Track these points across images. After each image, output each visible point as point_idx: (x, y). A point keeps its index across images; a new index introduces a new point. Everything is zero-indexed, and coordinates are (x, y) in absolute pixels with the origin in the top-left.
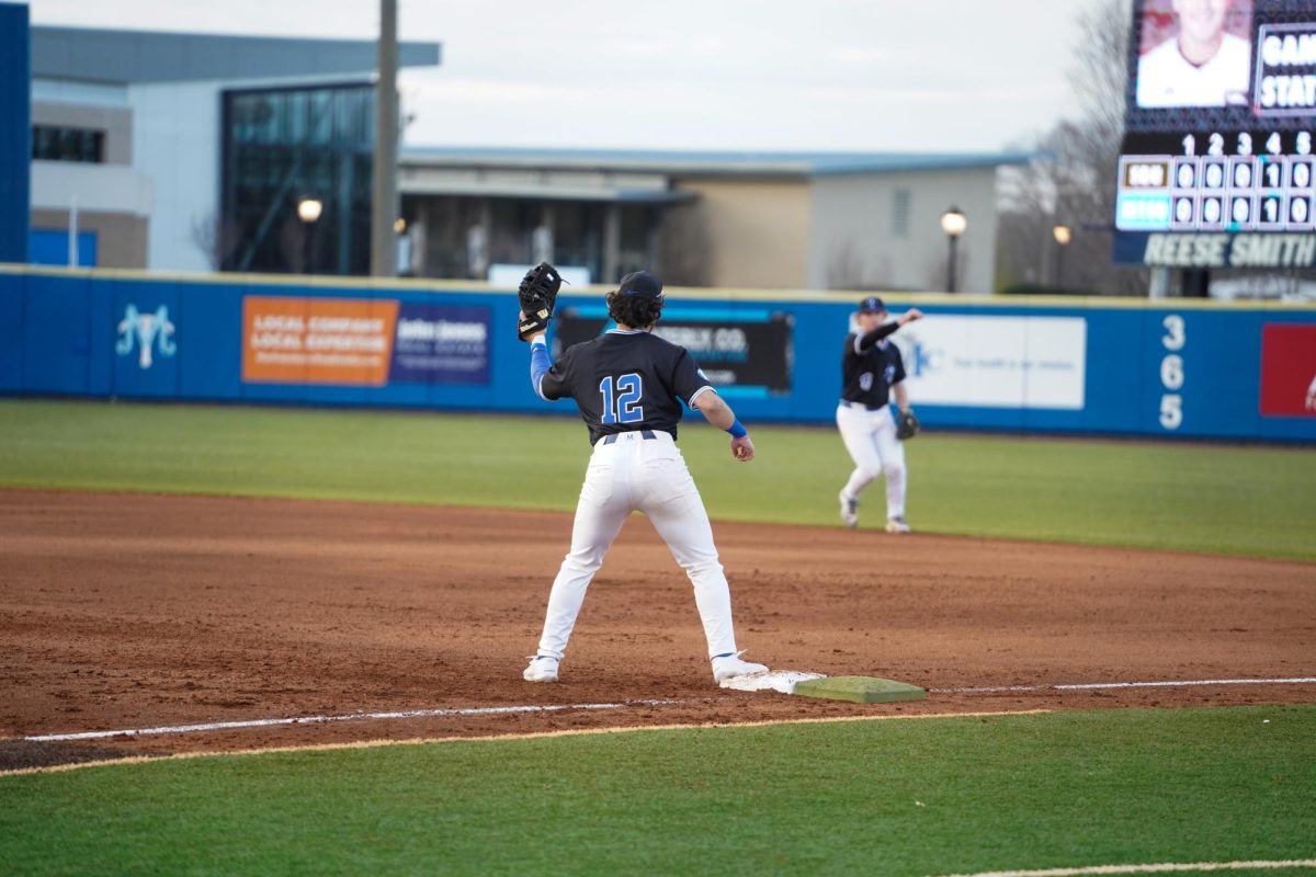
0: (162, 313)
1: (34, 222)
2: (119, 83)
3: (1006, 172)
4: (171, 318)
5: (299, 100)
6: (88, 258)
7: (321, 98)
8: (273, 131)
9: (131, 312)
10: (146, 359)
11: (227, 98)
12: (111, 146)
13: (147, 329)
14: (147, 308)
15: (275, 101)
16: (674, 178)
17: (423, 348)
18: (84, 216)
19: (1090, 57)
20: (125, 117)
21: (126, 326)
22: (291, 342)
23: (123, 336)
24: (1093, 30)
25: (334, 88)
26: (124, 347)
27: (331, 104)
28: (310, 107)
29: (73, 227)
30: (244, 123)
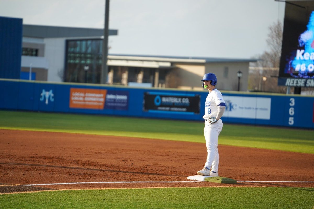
0: (51, 91)
1: (22, 70)
2: (42, 38)
3: (251, 64)
4: (53, 93)
5: (84, 43)
6: (33, 78)
7: (89, 42)
8: (78, 50)
9: (44, 91)
10: (47, 102)
11: (67, 42)
12: (40, 52)
13: (47, 95)
14: (47, 90)
15: (78, 43)
16: (172, 63)
17: (112, 101)
18: (33, 69)
19: (272, 37)
20: (43, 46)
21: (42, 94)
22: (81, 99)
23: (41, 97)
24: (273, 31)
25: (92, 40)
26: (42, 99)
27: (91, 44)
28: (86, 45)
29: (30, 71)
30: (71, 47)
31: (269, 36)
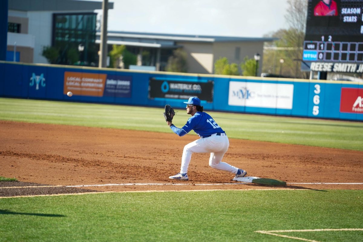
0: (42, 75)
1: (8, 49)
2: (26, 10)
3: (266, 43)
4: (44, 77)
5: (74, 17)
6: (18, 60)
7: (80, 17)
8: (67, 25)
9: (34, 74)
10: (37, 88)
11: (55, 16)
12: (22, 28)
13: (38, 79)
14: (38, 74)
15: (67, 17)
16: (176, 42)
17: (112, 87)
18: (18, 48)
20: (27, 20)
21: (32, 79)
22: (77, 84)
23: (31, 81)
25: (83, 14)
26: (31, 84)
27: (82, 19)
28: (77, 19)
29: (15, 51)
30: (59, 23)
31: (288, 11)
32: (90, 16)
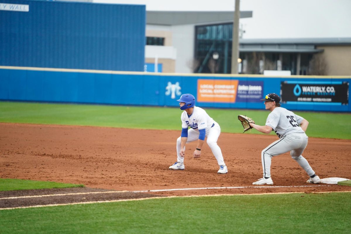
0: (177, 84)
1: (146, 61)
2: (169, 25)
4: (180, 85)
5: (214, 28)
6: (160, 70)
7: (220, 27)
8: (208, 36)
9: (170, 84)
10: (173, 96)
11: (197, 28)
12: (166, 41)
13: (173, 89)
14: (174, 83)
15: (208, 28)
16: (316, 45)
17: (245, 93)
18: (159, 59)
20: (170, 34)
21: (168, 88)
22: (210, 91)
23: (167, 90)
25: (224, 24)
26: (168, 93)
27: (223, 29)
28: (217, 30)
29: (156, 62)
30: (200, 34)
32: (230, 26)
